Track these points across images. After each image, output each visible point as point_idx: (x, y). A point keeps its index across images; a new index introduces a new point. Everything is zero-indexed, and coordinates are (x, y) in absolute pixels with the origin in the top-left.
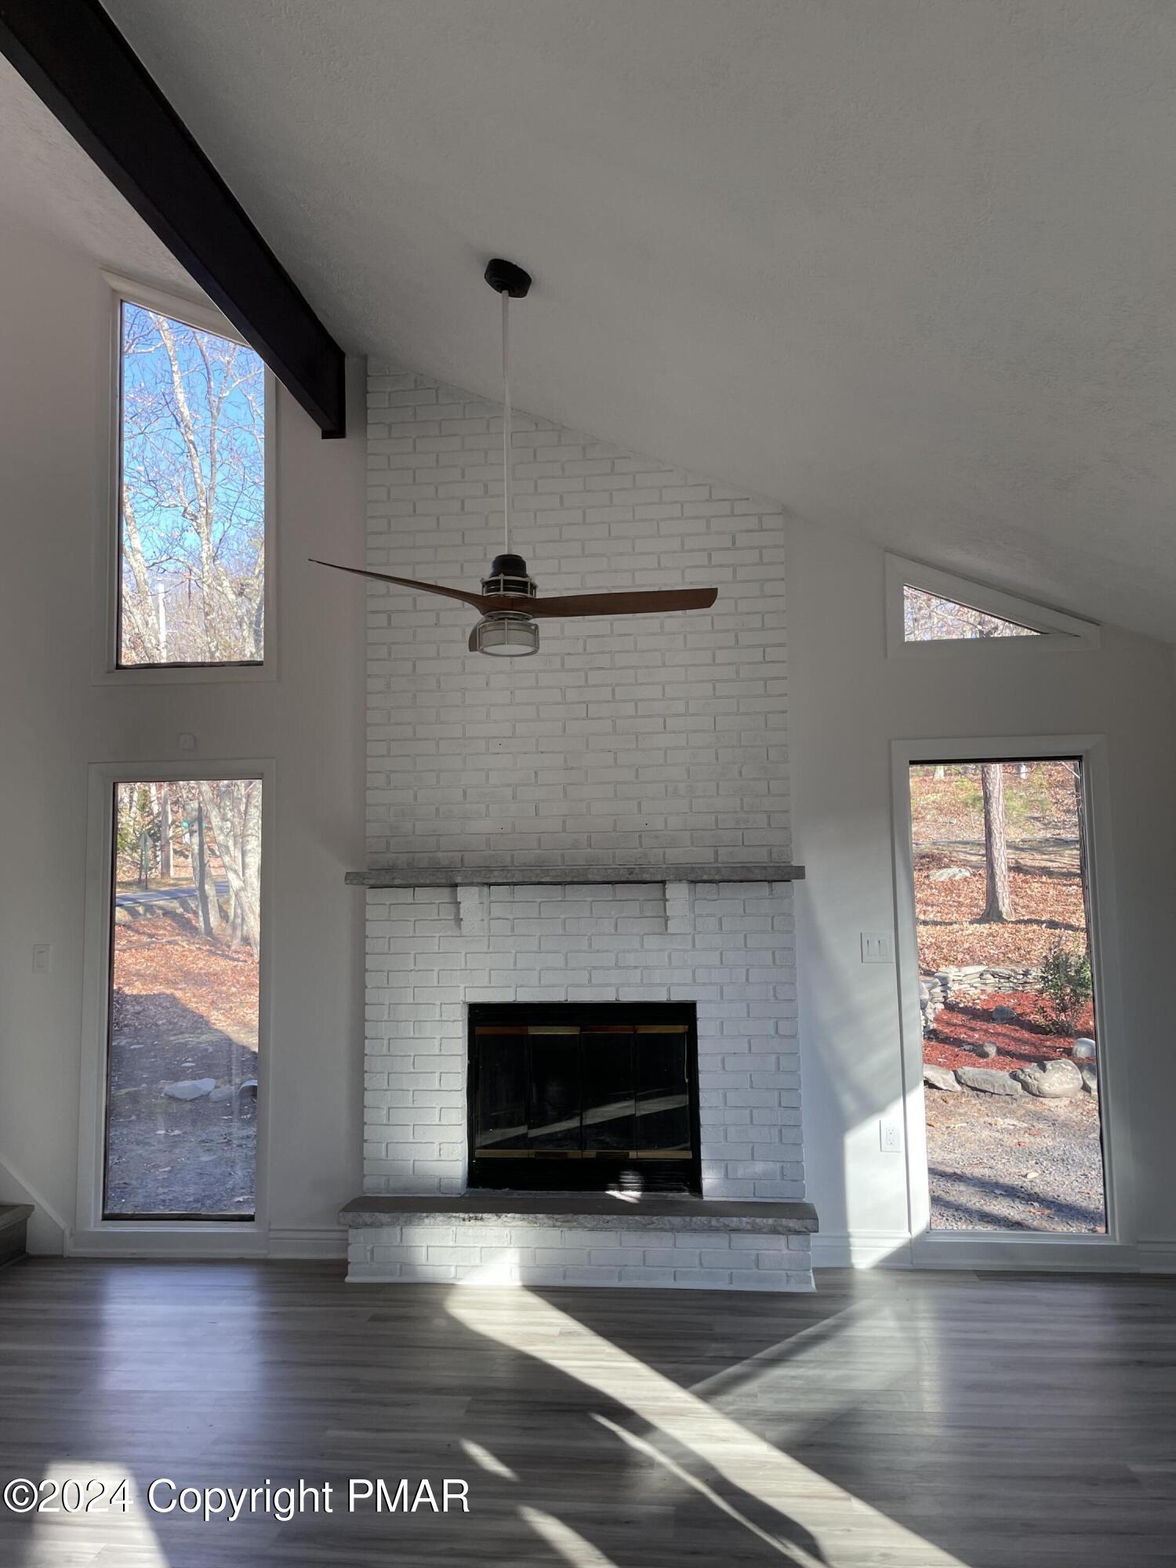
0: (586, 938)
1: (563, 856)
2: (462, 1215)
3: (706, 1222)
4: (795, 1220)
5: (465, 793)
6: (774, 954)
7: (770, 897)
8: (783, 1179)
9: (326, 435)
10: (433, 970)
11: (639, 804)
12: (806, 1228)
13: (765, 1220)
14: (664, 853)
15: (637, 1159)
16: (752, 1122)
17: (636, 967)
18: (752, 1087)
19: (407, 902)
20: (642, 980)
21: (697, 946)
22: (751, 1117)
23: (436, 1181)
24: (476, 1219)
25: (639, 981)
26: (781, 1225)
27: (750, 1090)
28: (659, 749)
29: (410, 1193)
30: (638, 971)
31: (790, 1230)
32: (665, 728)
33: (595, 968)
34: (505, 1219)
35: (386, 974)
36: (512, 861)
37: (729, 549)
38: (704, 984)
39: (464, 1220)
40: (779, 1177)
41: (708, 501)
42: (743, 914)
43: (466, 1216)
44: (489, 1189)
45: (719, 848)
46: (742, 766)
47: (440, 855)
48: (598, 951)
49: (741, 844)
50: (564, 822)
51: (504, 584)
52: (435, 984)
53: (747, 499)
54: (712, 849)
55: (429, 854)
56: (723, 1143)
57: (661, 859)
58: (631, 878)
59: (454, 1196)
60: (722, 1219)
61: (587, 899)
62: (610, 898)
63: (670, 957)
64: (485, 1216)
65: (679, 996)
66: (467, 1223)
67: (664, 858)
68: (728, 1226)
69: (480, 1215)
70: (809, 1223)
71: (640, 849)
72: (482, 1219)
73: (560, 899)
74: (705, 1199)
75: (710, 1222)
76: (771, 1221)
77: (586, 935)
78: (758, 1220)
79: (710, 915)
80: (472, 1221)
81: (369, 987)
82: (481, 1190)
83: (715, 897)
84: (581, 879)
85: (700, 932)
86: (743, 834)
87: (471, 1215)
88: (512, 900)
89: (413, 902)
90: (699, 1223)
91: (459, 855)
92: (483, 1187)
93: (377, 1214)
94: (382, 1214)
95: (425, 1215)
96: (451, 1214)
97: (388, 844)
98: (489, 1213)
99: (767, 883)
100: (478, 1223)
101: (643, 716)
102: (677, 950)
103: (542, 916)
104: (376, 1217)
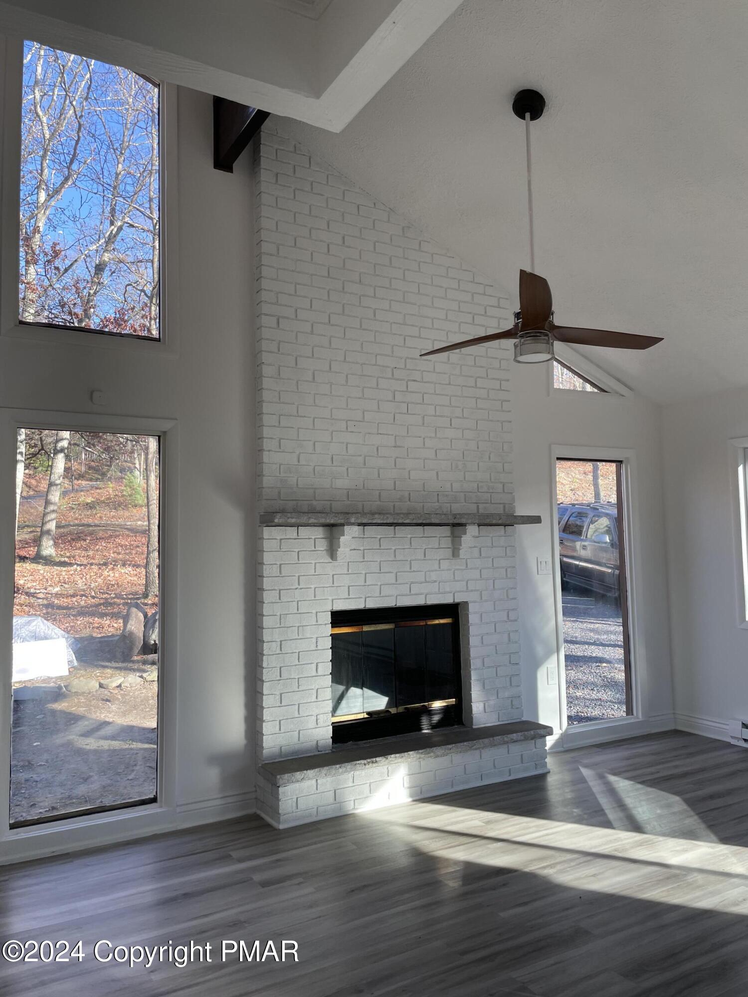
0: (408, 562)
1: (395, 506)
2: (362, 762)
5: (333, 459)
6: (506, 570)
7: (505, 535)
8: (512, 708)
9: (216, 166)
10: (311, 588)
11: (437, 473)
14: (450, 506)
16: (497, 675)
17: (435, 581)
18: (496, 653)
19: (292, 537)
20: (439, 589)
21: (468, 566)
22: (497, 672)
23: (315, 743)
24: (373, 762)
25: (437, 591)
27: (495, 655)
28: (448, 438)
30: (437, 583)
32: (451, 425)
33: (413, 583)
34: (390, 759)
35: (278, 592)
36: (363, 509)
37: (483, 315)
38: (472, 591)
39: (365, 765)
41: (471, 282)
42: (492, 546)
43: (365, 761)
45: (478, 504)
46: (490, 454)
47: (314, 503)
48: (415, 571)
49: (490, 502)
50: (395, 483)
52: (313, 598)
53: (492, 286)
54: (476, 505)
55: (307, 502)
59: (327, 752)
60: (509, 736)
61: (407, 536)
62: (421, 536)
63: (454, 574)
64: (378, 759)
65: (458, 599)
66: (367, 766)
67: (450, 510)
68: (514, 739)
69: (374, 759)
71: (437, 504)
72: (376, 762)
73: (392, 536)
74: (474, 727)
79: (474, 547)
81: (266, 602)
83: (478, 535)
85: (469, 558)
86: (491, 496)
87: (369, 760)
88: (363, 536)
89: (297, 537)
91: (329, 503)
93: (305, 772)
94: (309, 771)
95: (338, 766)
96: (355, 762)
97: (279, 493)
98: (379, 757)
99: (503, 527)
100: (374, 765)
101: (439, 416)
102: (458, 569)
103: (382, 548)
104: (305, 774)
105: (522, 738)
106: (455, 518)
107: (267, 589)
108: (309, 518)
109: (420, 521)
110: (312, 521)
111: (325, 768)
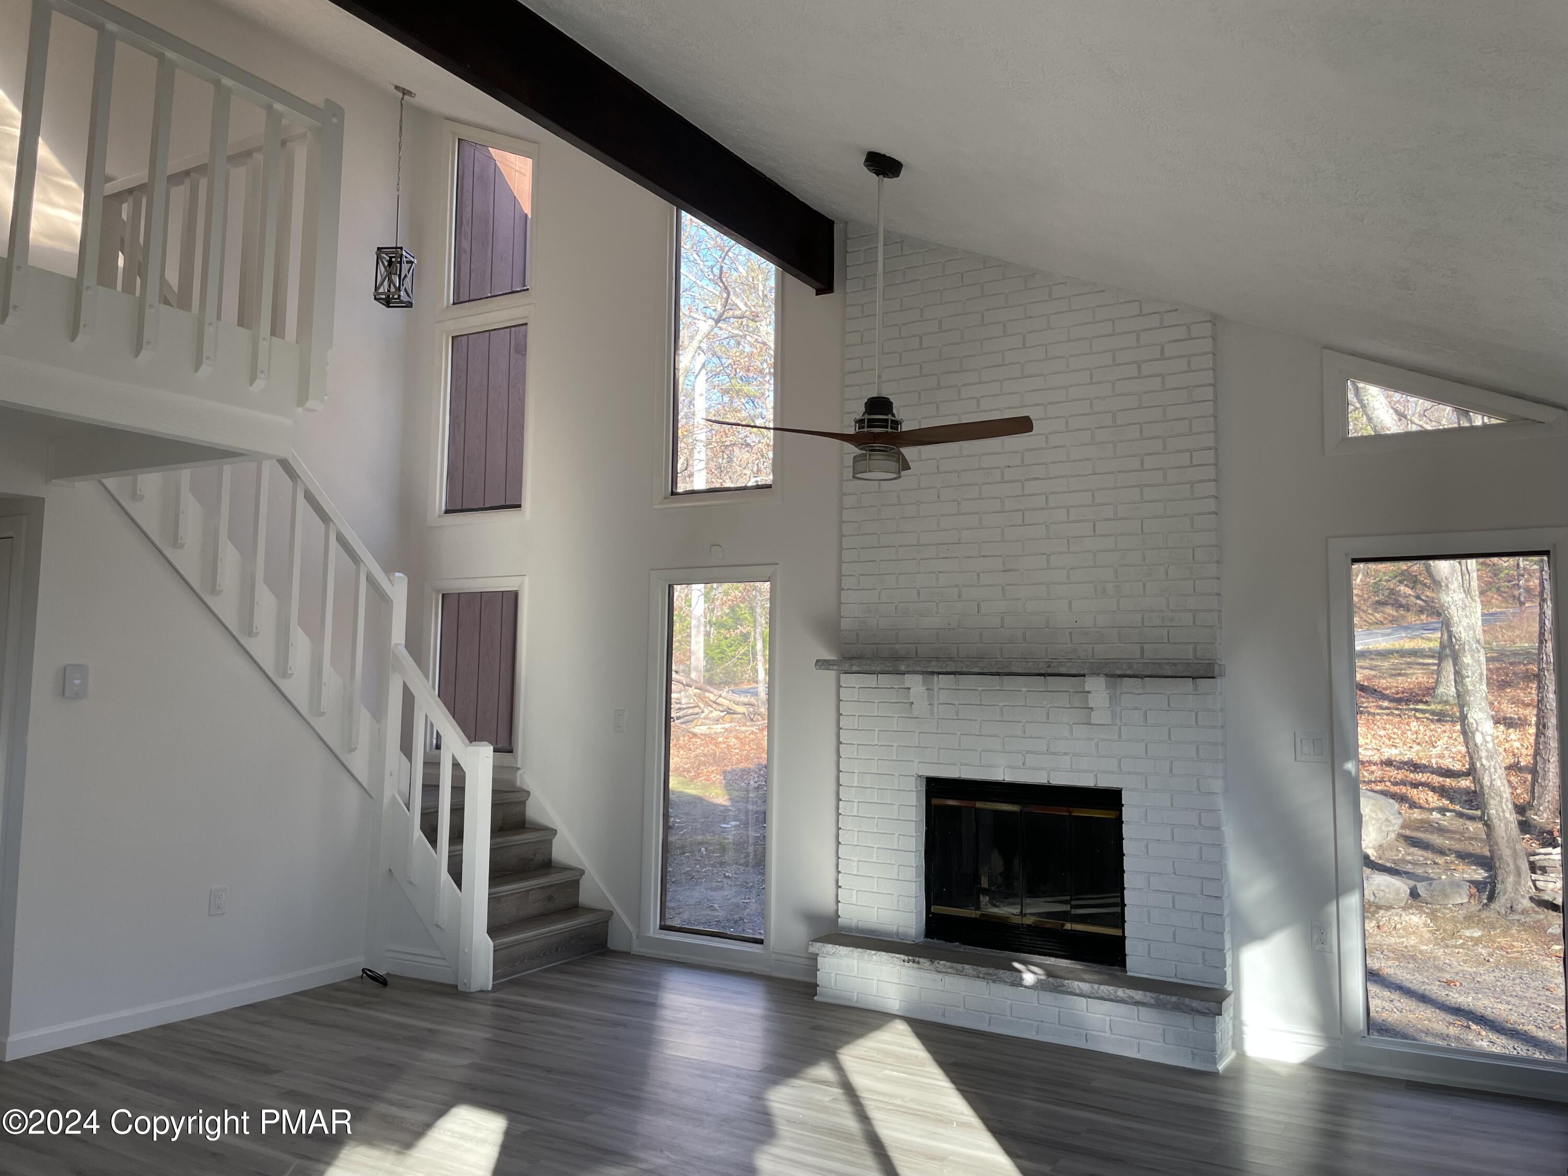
0: (1021, 724)
1: (1001, 649)
2: (903, 957)
3: (1112, 992)
4: (1199, 1001)
5: (919, 593)
6: (1198, 747)
7: (1195, 692)
8: (1204, 964)
9: (819, 292)
10: (893, 746)
11: (1070, 603)
12: (1208, 1010)
13: (1168, 997)
14: (1093, 648)
15: (1072, 930)
16: (1174, 906)
17: (1066, 754)
18: (1175, 873)
19: (872, 686)
20: (1071, 765)
21: (1123, 737)
22: (1174, 902)
23: (894, 927)
24: (914, 962)
25: (1069, 767)
26: (1183, 1004)
27: (1173, 876)
28: (1090, 551)
29: (874, 935)
30: (1068, 757)
31: (1193, 1010)
32: (1094, 532)
33: (1028, 752)
34: (937, 965)
35: (855, 747)
36: (958, 653)
37: (1158, 359)
38: (1129, 773)
39: (904, 961)
40: (1201, 962)
41: (1139, 315)
42: (1168, 709)
43: (906, 958)
44: (942, 942)
45: (1144, 645)
46: (1168, 566)
47: (898, 646)
48: (1031, 737)
49: (1166, 641)
50: (1002, 619)
51: (868, 422)
53: (1176, 310)
54: (1138, 646)
55: (890, 645)
56: (1146, 924)
57: (1091, 654)
58: (1049, 671)
59: (909, 942)
61: (1023, 689)
62: (1043, 689)
63: (1097, 745)
64: (921, 960)
65: (1105, 782)
66: (906, 964)
67: (1093, 654)
68: (1133, 998)
69: (917, 959)
70: (1212, 1005)
71: (1070, 645)
72: (918, 963)
73: (998, 688)
74: (1129, 974)
75: (1116, 992)
76: (1174, 999)
77: (1020, 722)
78: (1162, 996)
79: (1136, 708)
80: (910, 963)
81: (843, 757)
82: (935, 941)
83: (1140, 691)
84: (1006, 670)
85: (1126, 725)
86: (1168, 631)
87: (910, 958)
88: (957, 688)
89: (877, 686)
90: (1106, 991)
91: (914, 646)
92: (938, 939)
93: (837, 946)
94: (841, 947)
95: (873, 952)
96: (894, 955)
97: (858, 635)
98: (925, 958)
99: (1191, 679)
100: (916, 965)
101: (1074, 522)
102: (1104, 740)
103: (983, 703)
104: (837, 949)
105: (1153, 1001)
106: (1049, 666)
107: (845, 742)
108: (852, 665)
109: (995, 670)
110: (855, 668)
111: (859, 950)
